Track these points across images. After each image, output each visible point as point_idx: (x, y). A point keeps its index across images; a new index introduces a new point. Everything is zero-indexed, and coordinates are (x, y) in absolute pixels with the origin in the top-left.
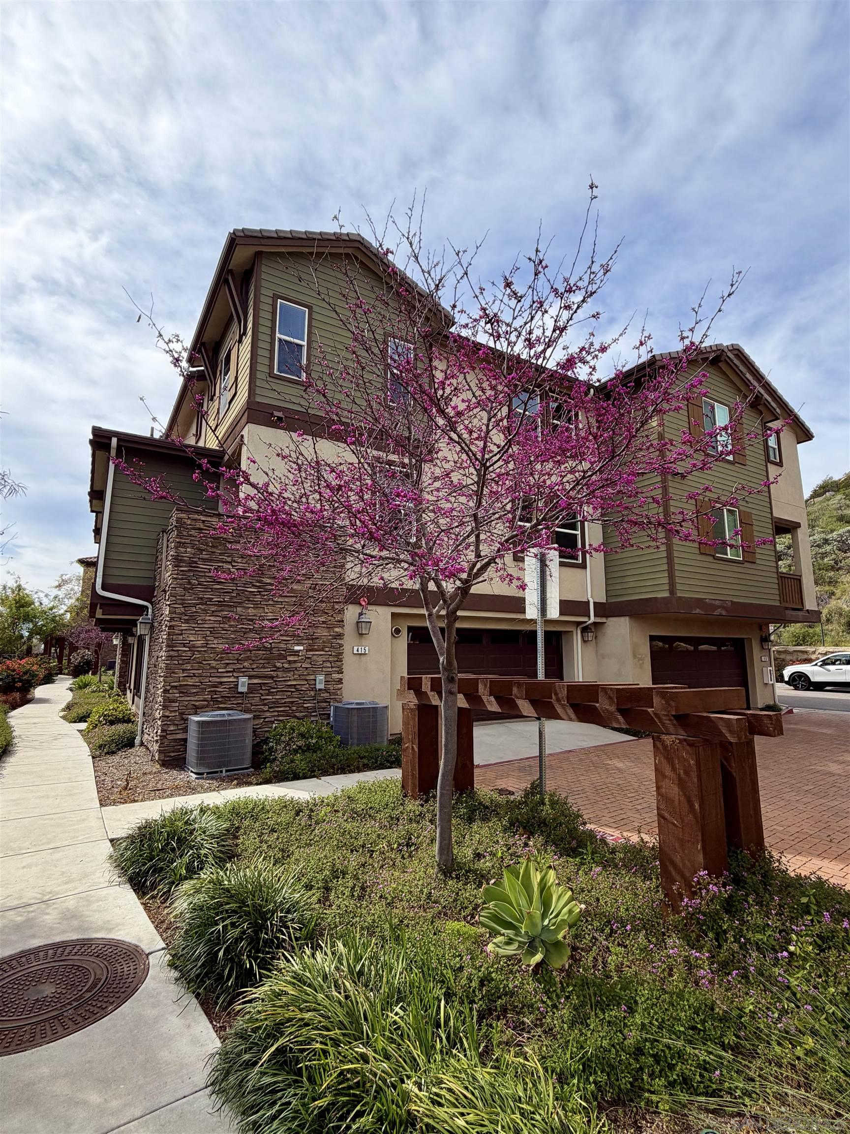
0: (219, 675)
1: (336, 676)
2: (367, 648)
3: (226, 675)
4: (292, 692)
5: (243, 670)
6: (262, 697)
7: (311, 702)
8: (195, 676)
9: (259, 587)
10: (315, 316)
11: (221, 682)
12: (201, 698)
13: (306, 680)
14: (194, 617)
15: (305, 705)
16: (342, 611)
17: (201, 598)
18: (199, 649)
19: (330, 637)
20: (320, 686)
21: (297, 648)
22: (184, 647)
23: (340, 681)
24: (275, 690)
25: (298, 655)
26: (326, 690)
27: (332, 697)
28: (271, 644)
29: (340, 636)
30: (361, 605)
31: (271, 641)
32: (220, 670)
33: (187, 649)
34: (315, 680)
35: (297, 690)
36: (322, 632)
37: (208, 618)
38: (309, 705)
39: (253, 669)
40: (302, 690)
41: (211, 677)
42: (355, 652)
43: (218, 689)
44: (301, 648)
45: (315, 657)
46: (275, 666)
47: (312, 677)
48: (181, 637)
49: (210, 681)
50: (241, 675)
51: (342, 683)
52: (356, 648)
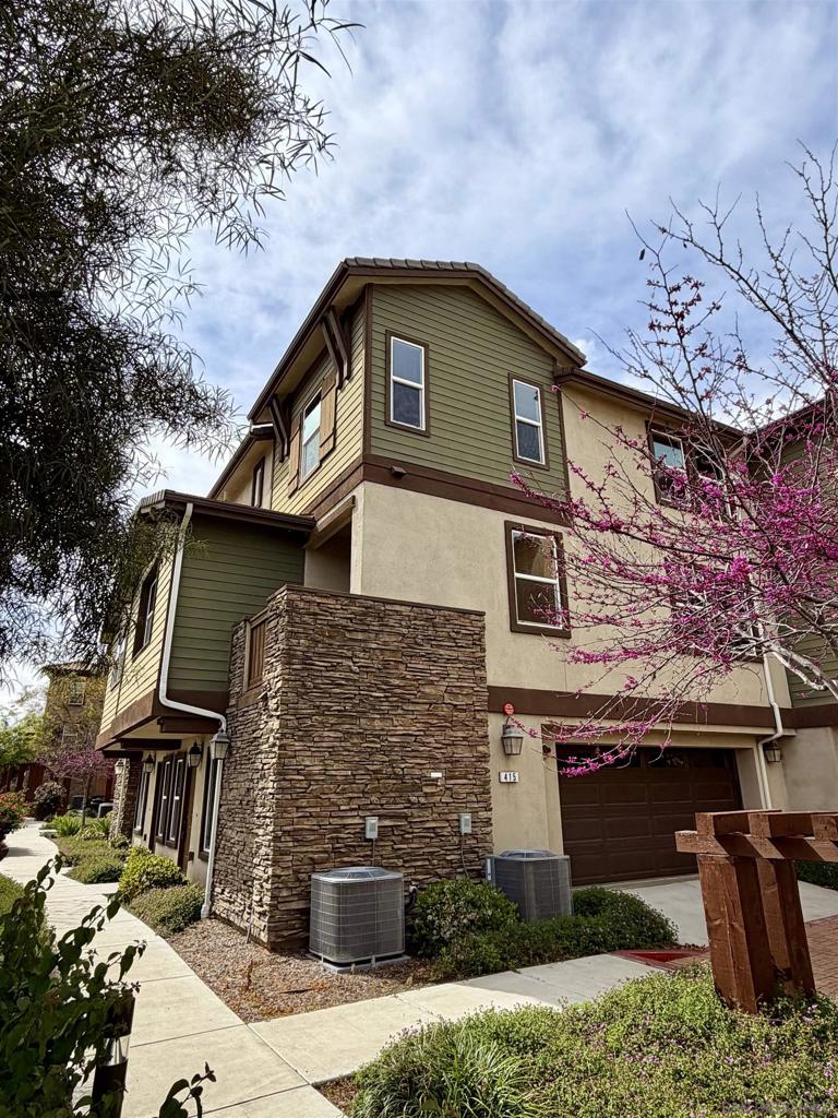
0: (341, 814)
1: (483, 814)
2: (516, 774)
3: (349, 814)
4: (432, 838)
5: (371, 807)
6: (396, 847)
7: (456, 852)
8: (311, 816)
9: (384, 691)
10: (431, 355)
11: (345, 825)
12: (319, 848)
13: (448, 821)
14: (309, 733)
15: (448, 858)
16: (484, 723)
17: (318, 707)
18: (316, 778)
19: (473, 759)
20: (466, 829)
21: (435, 775)
22: (299, 774)
23: (488, 822)
24: (410, 836)
25: (437, 785)
26: (473, 835)
27: (480, 845)
28: (403, 769)
29: (484, 757)
30: (505, 714)
31: (403, 766)
32: (342, 808)
33: (303, 778)
34: (458, 820)
35: (438, 836)
36: (462, 752)
37: (326, 734)
38: (453, 857)
39: (382, 805)
40: (443, 836)
41: (331, 816)
42: (503, 780)
43: (342, 835)
44: (439, 775)
45: (457, 787)
46: (409, 801)
47: (455, 817)
48: (294, 761)
49: (330, 824)
50: (369, 814)
51: (491, 825)
52: (503, 775)
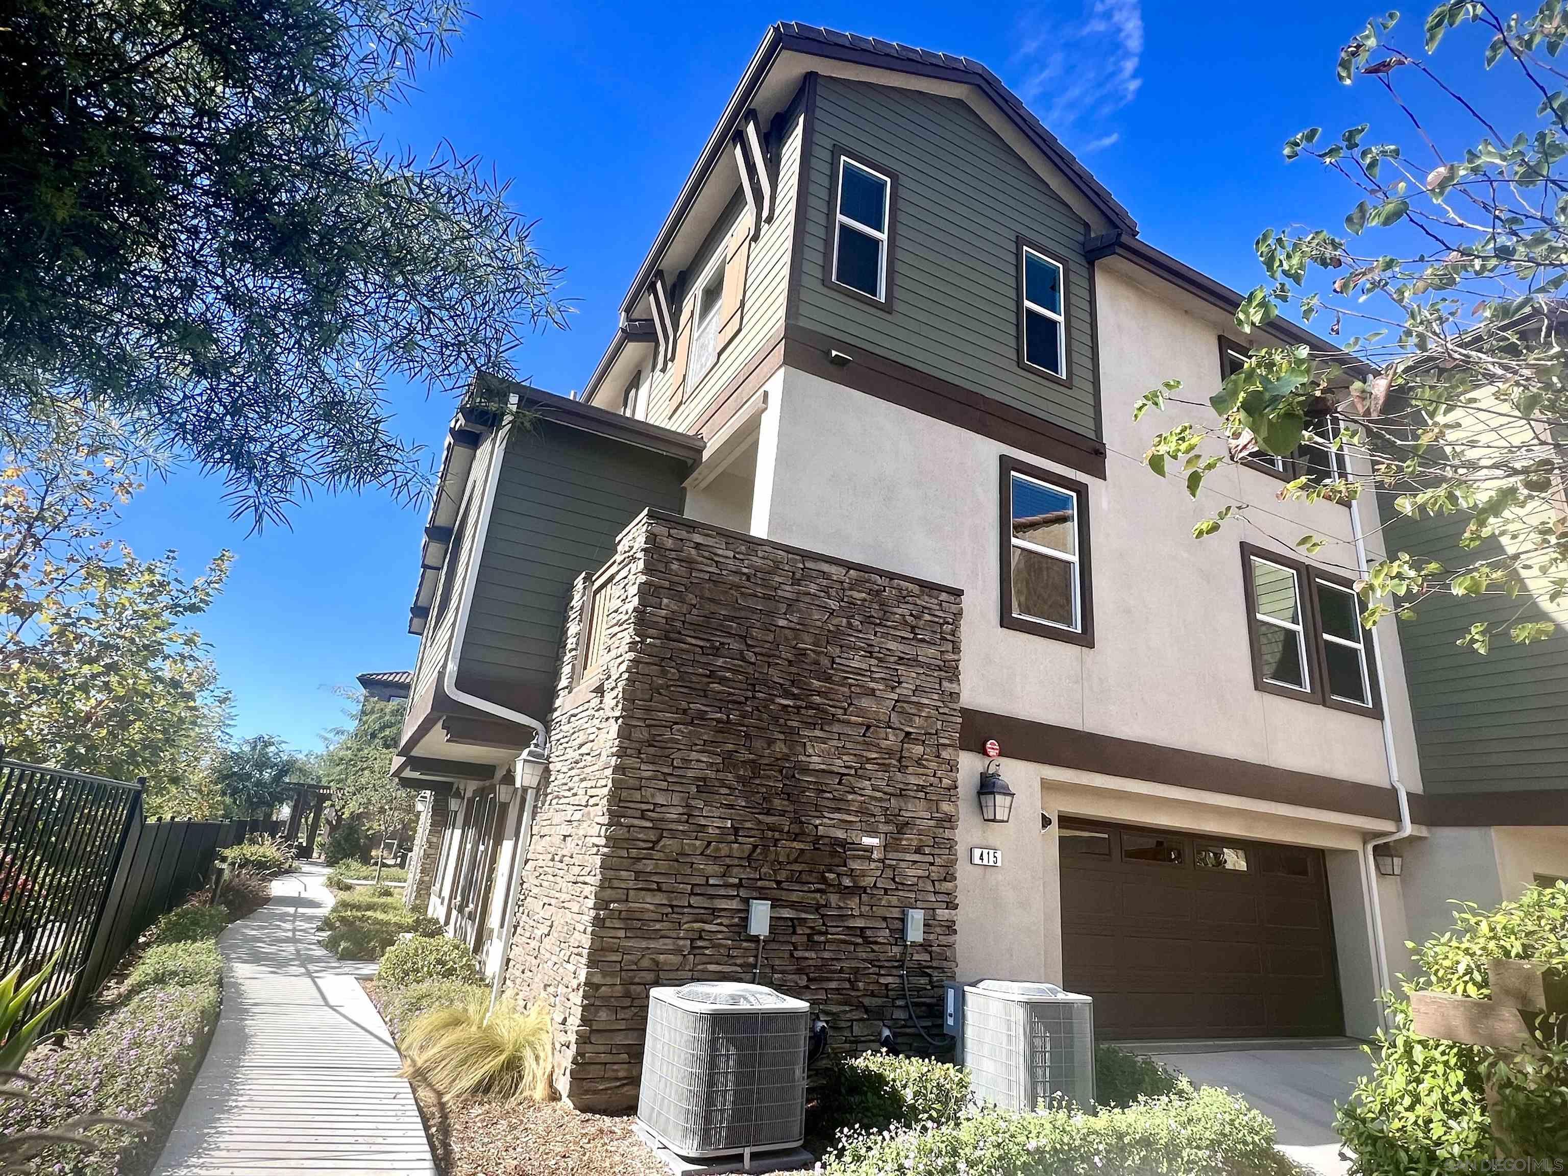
0: (711, 891)
1: (943, 914)
2: (999, 854)
3: (722, 892)
4: (856, 944)
5: (759, 883)
6: (797, 954)
7: (895, 972)
8: (659, 890)
9: (795, 697)
11: (714, 909)
12: (669, 944)
13: (885, 919)
14: (667, 752)
15: (882, 980)
16: (953, 767)
17: (685, 712)
18: (673, 826)
19: (932, 823)
20: (915, 934)
21: (867, 841)
22: (643, 817)
23: (950, 928)
24: (822, 938)
25: (870, 859)
26: (925, 946)
27: (934, 964)
28: (816, 827)
29: (949, 821)
30: (985, 753)
31: (818, 822)
32: (711, 882)
33: (649, 824)
34: (903, 920)
35: (867, 942)
36: (916, 810)
37: (694, 755)
38: (890, 980)
39: (779, 883)
40: (876, 943)
41: (692, 894)
42: (977, 860)
43: (707, 927)
44: (875, 841)
45: (903, 865)
46: (824, 880)
47: (896, 913)
48: (637, 796)
49: (690, 906)
50: (755, 894)
51: (955, 932)
52: (977, 853)
